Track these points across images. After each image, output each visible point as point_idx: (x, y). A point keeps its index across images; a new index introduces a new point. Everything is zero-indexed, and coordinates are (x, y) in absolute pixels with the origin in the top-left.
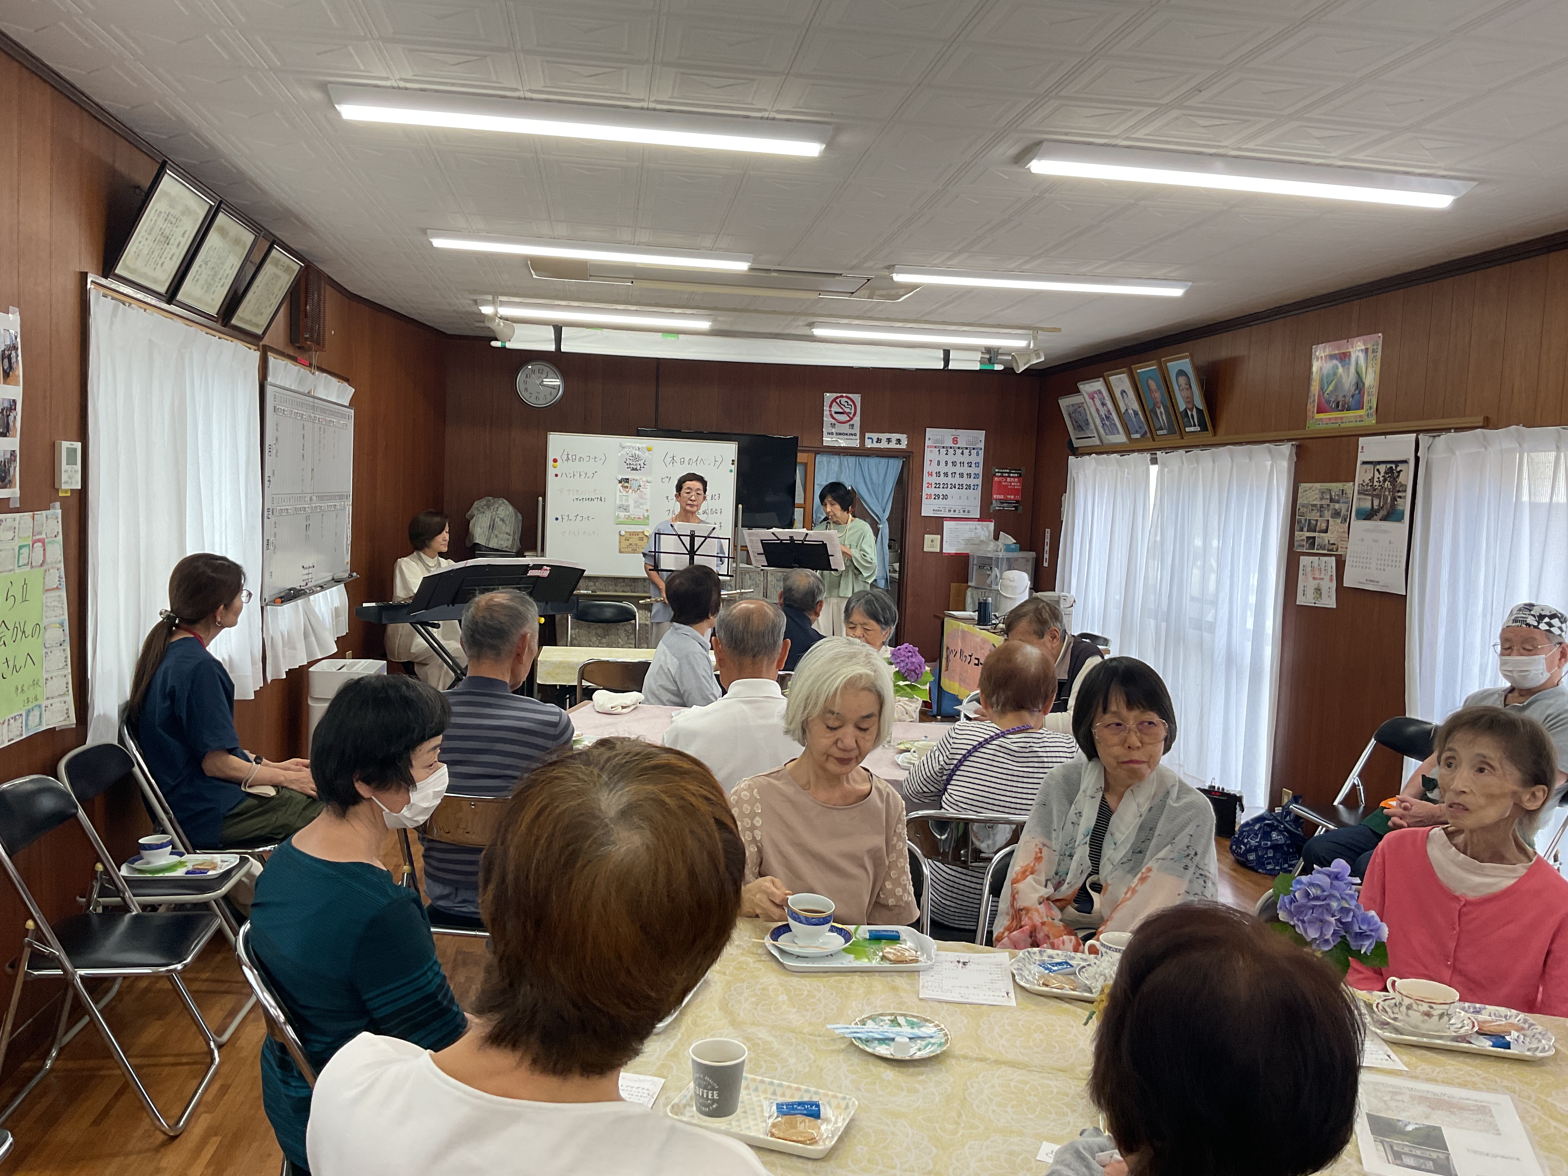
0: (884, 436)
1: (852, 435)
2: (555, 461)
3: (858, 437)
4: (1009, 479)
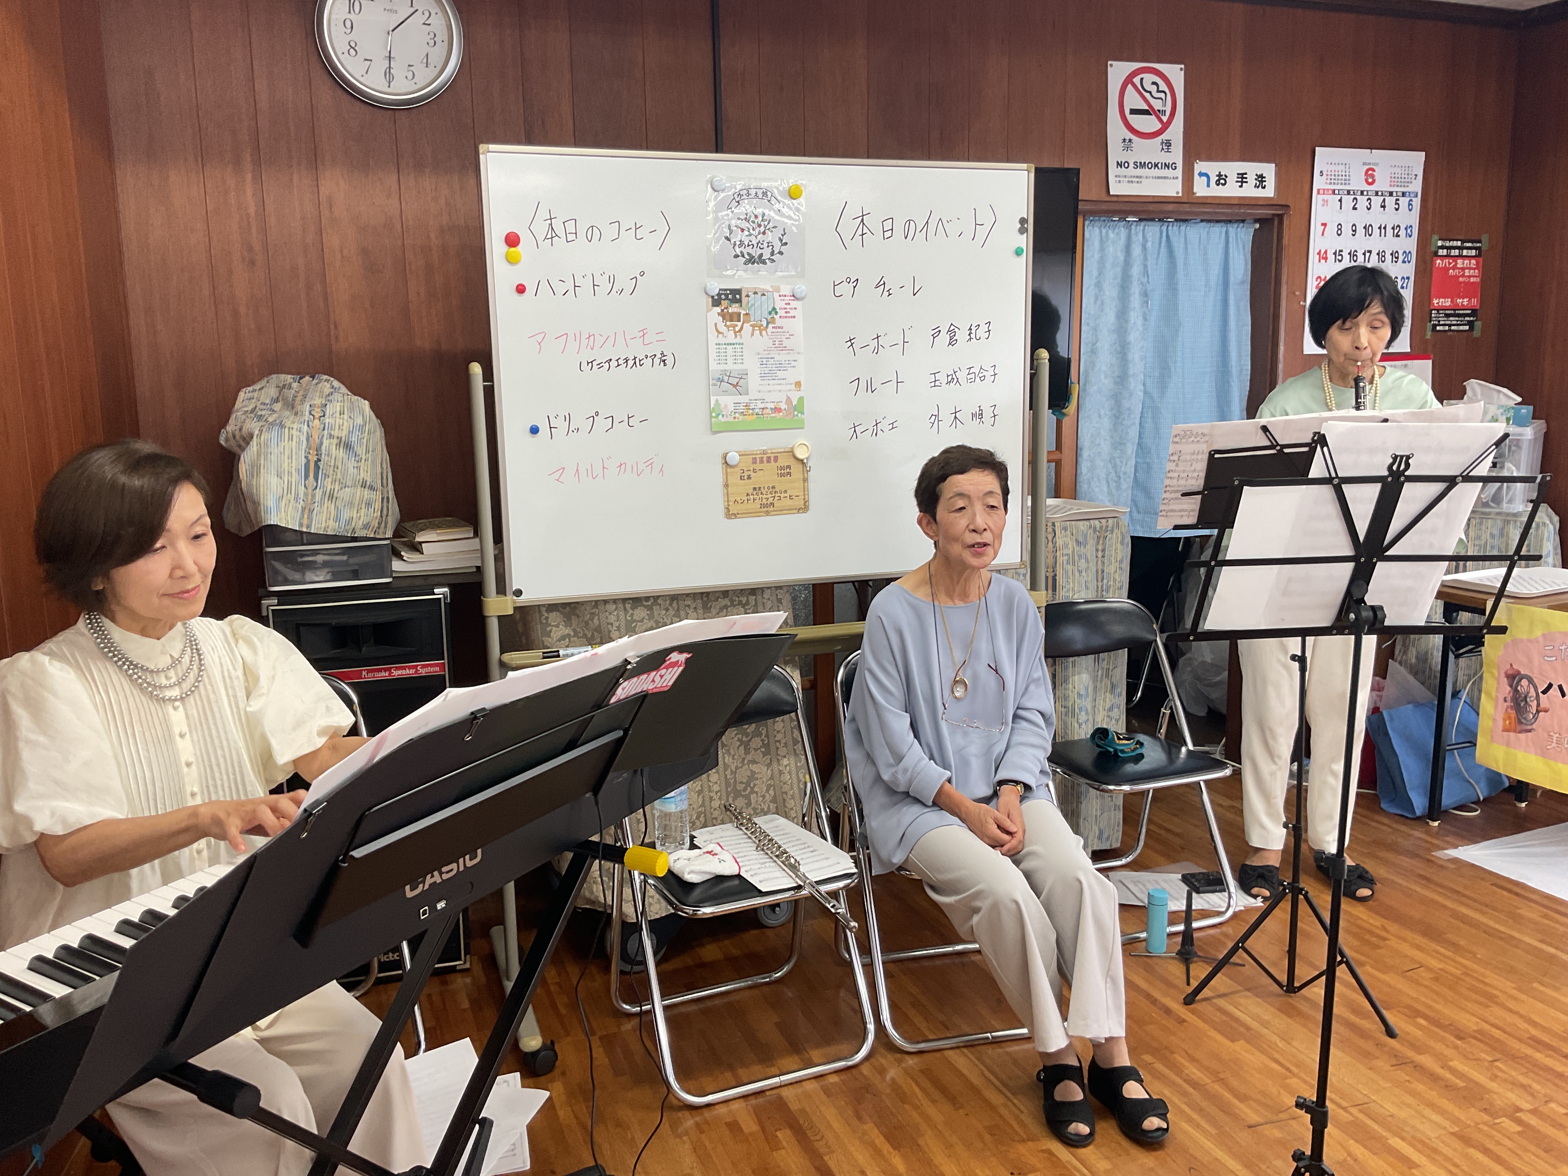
0: (1232, 169)
1: (1167, 166)
2: (512, 240)
3: (1179, 173)
4: (1460, 261)
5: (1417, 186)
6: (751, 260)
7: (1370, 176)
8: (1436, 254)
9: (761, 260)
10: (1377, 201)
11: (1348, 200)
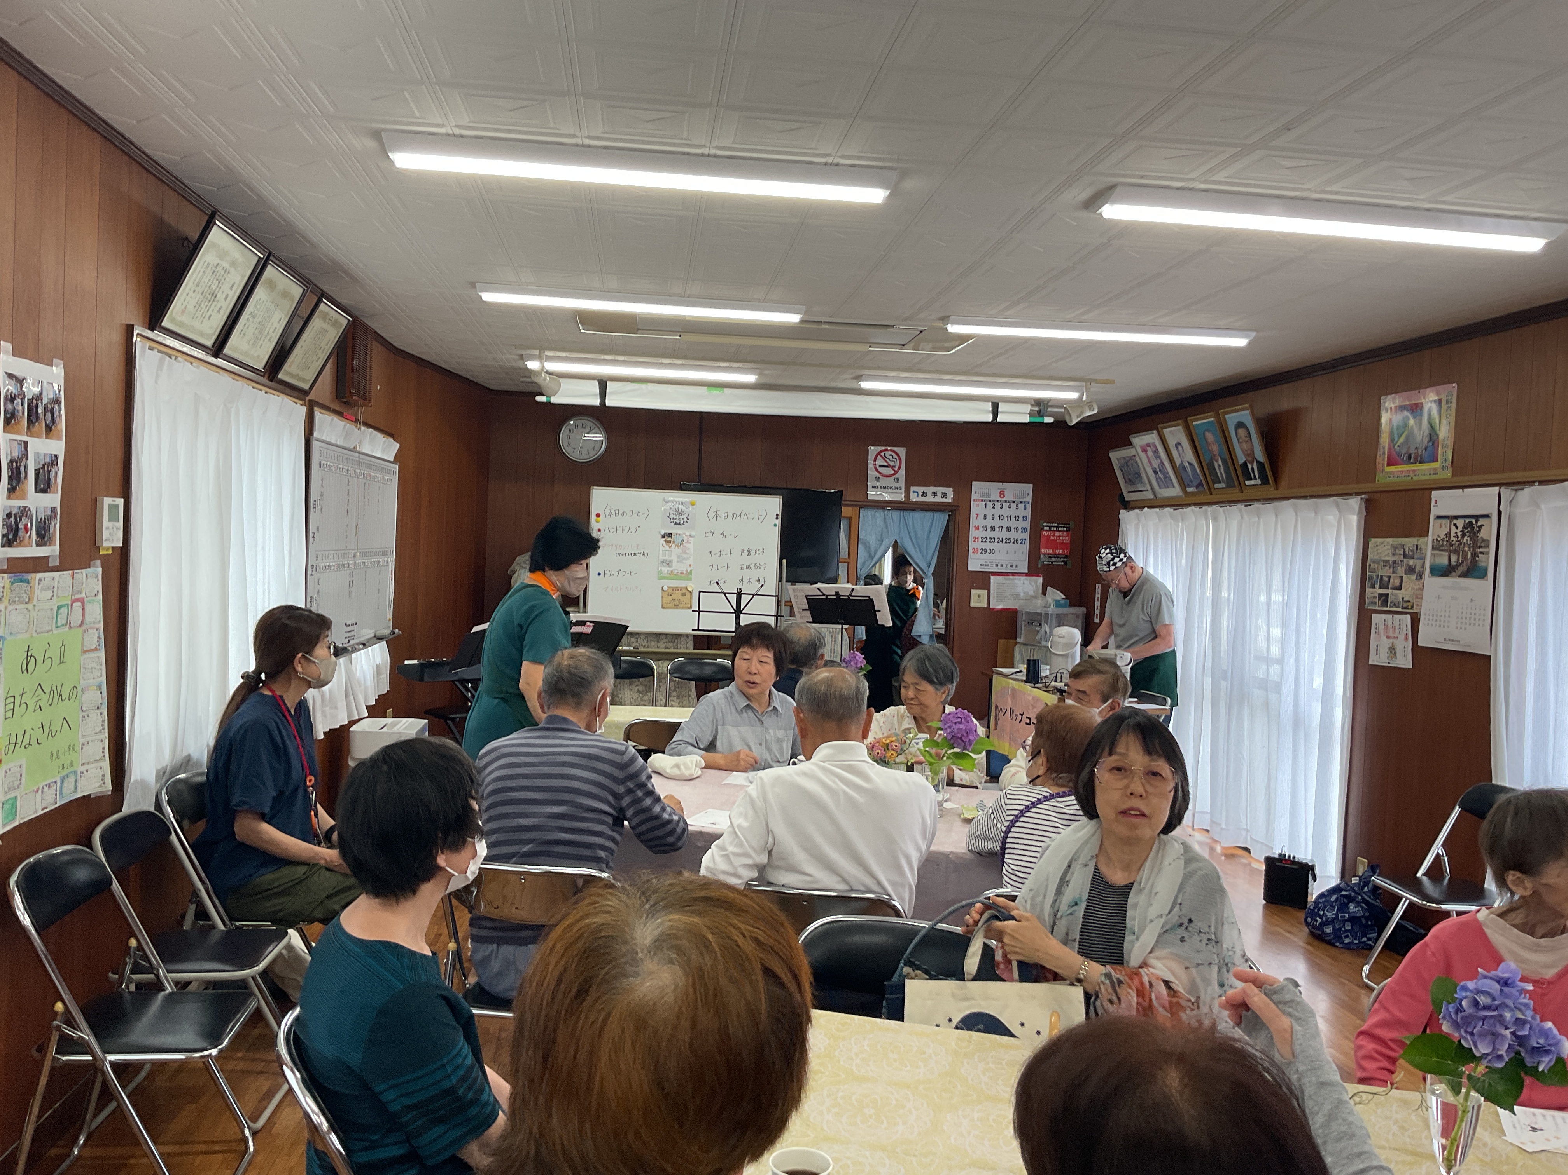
0: (930, 490)
1: (897, 488)
2: (598, 515)
3: (903, 490)
4: (1057, 534)
5: (1029, 499)
6: (676, 524)
7: (1002, 494)
8: (1043, 529)
9: (679, 524)
10: (1006, 505)
11: (990, 505)
